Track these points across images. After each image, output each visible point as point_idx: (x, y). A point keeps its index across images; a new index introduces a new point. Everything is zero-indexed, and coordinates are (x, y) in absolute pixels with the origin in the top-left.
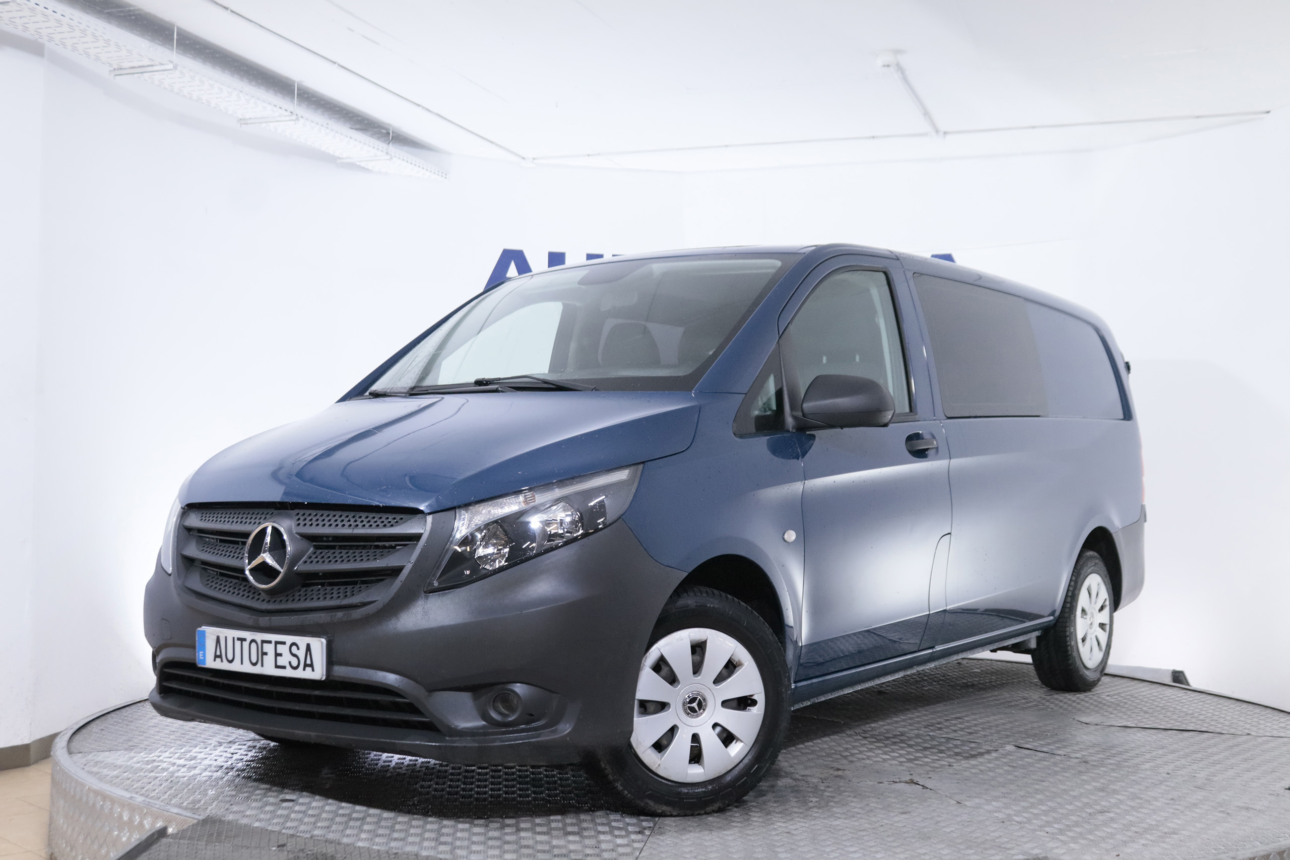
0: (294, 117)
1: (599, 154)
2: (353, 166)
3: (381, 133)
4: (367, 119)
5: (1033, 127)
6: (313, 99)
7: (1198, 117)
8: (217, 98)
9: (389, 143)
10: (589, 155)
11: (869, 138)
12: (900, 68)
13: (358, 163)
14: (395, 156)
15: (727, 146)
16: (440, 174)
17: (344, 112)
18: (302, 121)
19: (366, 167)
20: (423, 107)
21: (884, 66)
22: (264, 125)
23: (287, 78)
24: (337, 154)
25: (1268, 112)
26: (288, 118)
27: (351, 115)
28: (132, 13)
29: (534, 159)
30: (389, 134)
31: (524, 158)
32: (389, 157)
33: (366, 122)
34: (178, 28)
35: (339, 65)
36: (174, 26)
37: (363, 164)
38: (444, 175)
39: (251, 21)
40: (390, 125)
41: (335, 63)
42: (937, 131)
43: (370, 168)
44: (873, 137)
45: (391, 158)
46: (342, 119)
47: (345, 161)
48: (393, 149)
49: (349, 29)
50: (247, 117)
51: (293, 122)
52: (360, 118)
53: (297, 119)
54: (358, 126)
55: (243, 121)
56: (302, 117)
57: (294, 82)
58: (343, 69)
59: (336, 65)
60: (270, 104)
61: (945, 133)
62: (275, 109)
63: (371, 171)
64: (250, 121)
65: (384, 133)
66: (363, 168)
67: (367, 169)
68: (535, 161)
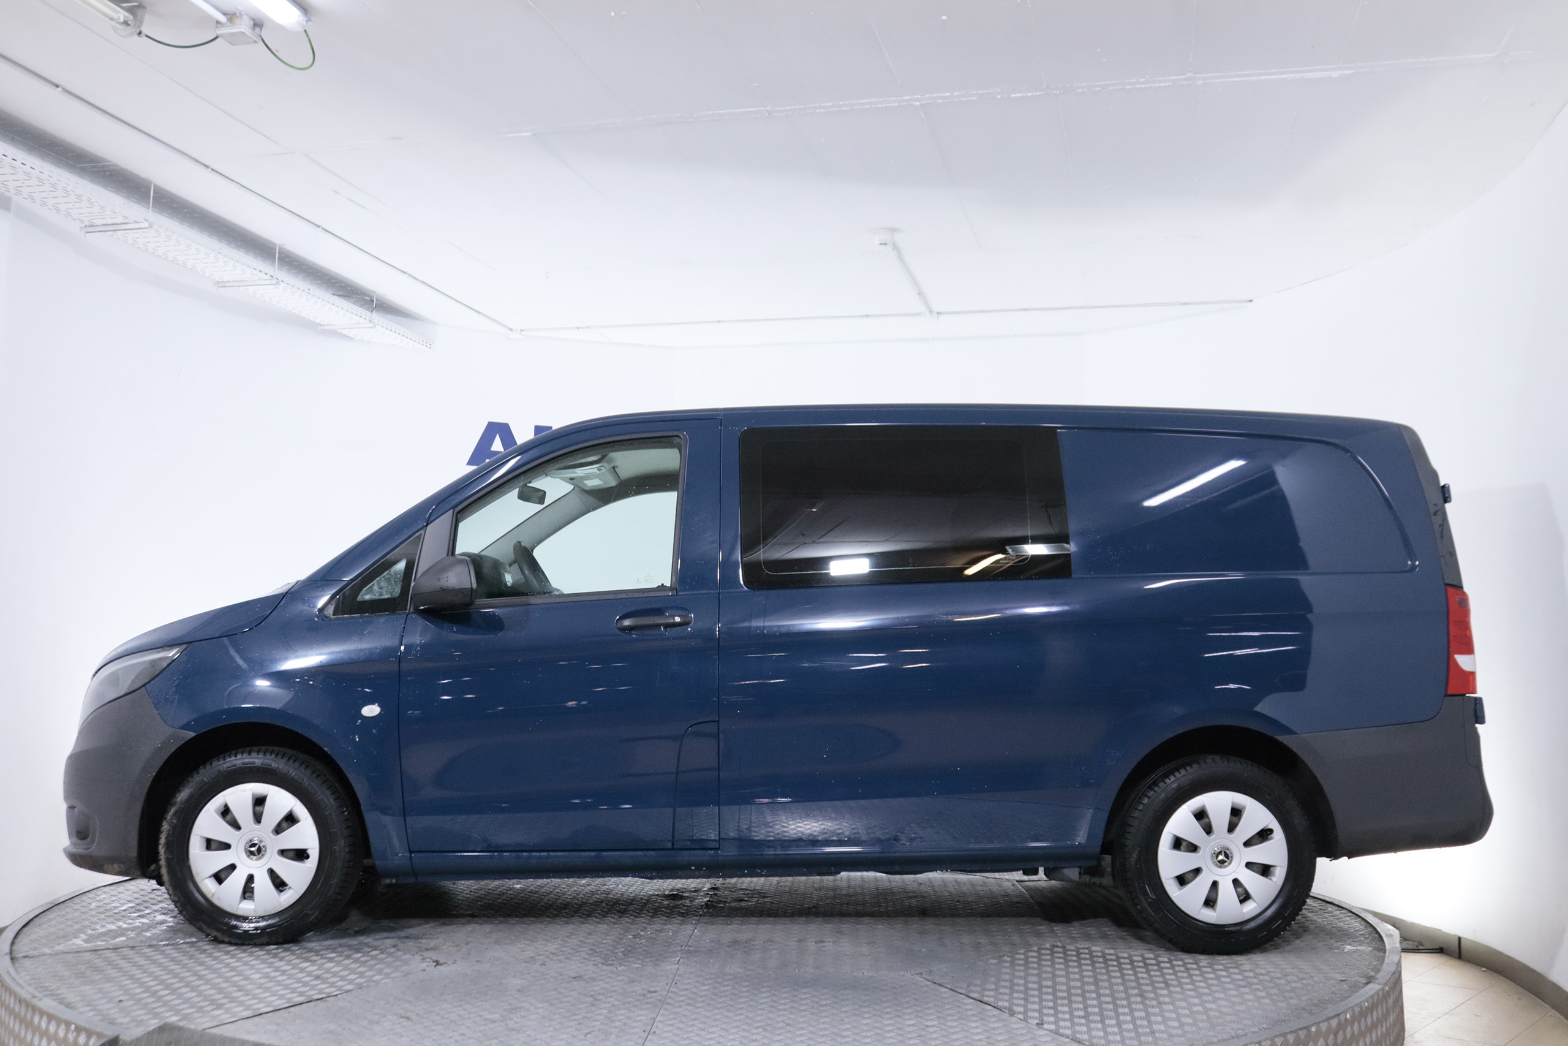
0: (274, 281)
1: (589, 327)
2: (334, 334)
3: (364, 300)
4: (351, 286)
5: (1026, 310)
6: (295, 263)
7: (1185, 304)
8: (194, 259)
9: (372, 311)
11: (863, 316)
12: (896, 248)
13: (339, 331)
14: (378, 325)
15: (719, 322)
16: (425, 343)
17: (327, 277)
18: (282, 285)
19: (348, 335)
20: (409, 274)
21: (881, 244)
22: (242, 288)
23: (268, 241)
24: (317, 321)
25: (1251, 301)
26: (267, 282)
27: (333, 281)
28: (106, 169)
29: (521, 330)
30: (373, 301)
31: (511, 330)
32: (371, 325)
33: (348, 288)
34: (155, 186)
35: (324, 229)
36: (151, 183)
37: (344, 332)
38: (429, 345)
39: (233, 181)
40: (374, 292)
41: (319, 226)
42: (931, 312)
43: (352, 336)
44: (867, 316)
45: (375, 326)
46: (324, 285)
47: (326, 328)
48: (376, 317)
49: (335, 191)
50: (225, 280)
51: (273, 286)
52: (342, 284)
53: (278, 283)
54: (340, 293)
55: (220, 284)
56: (282, 281)
57: (276, 245)
58: (327, 233)
59: (320, 229)
60: (249, 267)
61: (938, 313)
62: (255, 272)
63: (353, 339)
64: (227, 284)
65: (368, 300)
66: (345, 336)
67: (349, 337)
68: (523, 333)
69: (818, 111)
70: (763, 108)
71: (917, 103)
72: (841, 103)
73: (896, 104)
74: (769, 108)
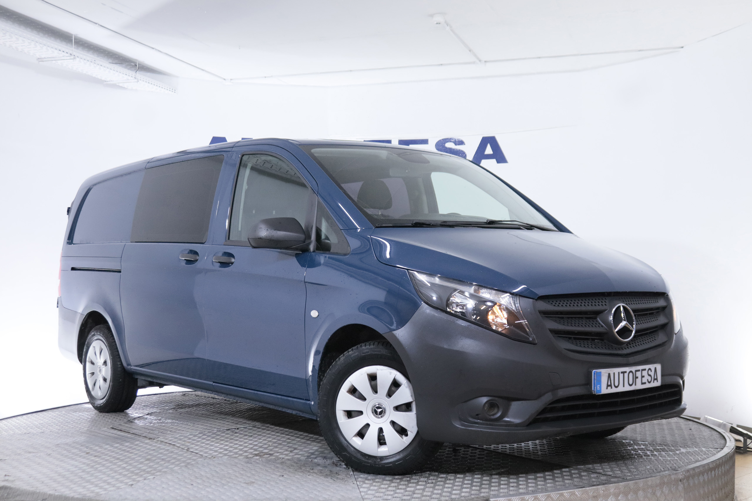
0: (72, 57)
1: (272, 76)
2: (114, 86)
3: (132, 65)
4: (122, 57)
6: (86, 45)
7: (640, 51)
8: (22, 46)
9: (136, 72)
10: (265, 77)
12: (448, 25)
13: (117, 84)
14: (140, 80)
16: (171, 90)
17: (107, 52)
18: (78, 59)
19: (123, 86)
20: (155, 49)
21: (437, 23)
22: (54, 62)
23: (67, 33)
24: (103, 79)
25: (682, 47)
26: (68, 58)
27: (111, 54)
29: (231, 79)
30: (136, 66)
31: (224, 79)
32: (136, 80)
33: (121, 58)
37: (121, 85)
38: (174, 91)
40: (137, 60)
41: (96, 24)
42: (480, 61)
43: (126, 87)
44: (441, 65)
45: (138, 81)
46: (106, 57)
47: (108, 83)
48: (140, 75)
49: (103, 4)
50: (43, 57)
51: (72, 60)
52: (117, 56)
53: (74, 58)
54: (116, 61)
55: (40, 59)
56: (78, 57)
57: (72, 35)
58: (102, 27)
59: (97, 25)
60: (56, 49)
61: (485, 62)
62: (60, 52)
63: (127, 88)
64: (45, 60)
66: (121, 87)
67: (124, 88)
68: (232, 81)
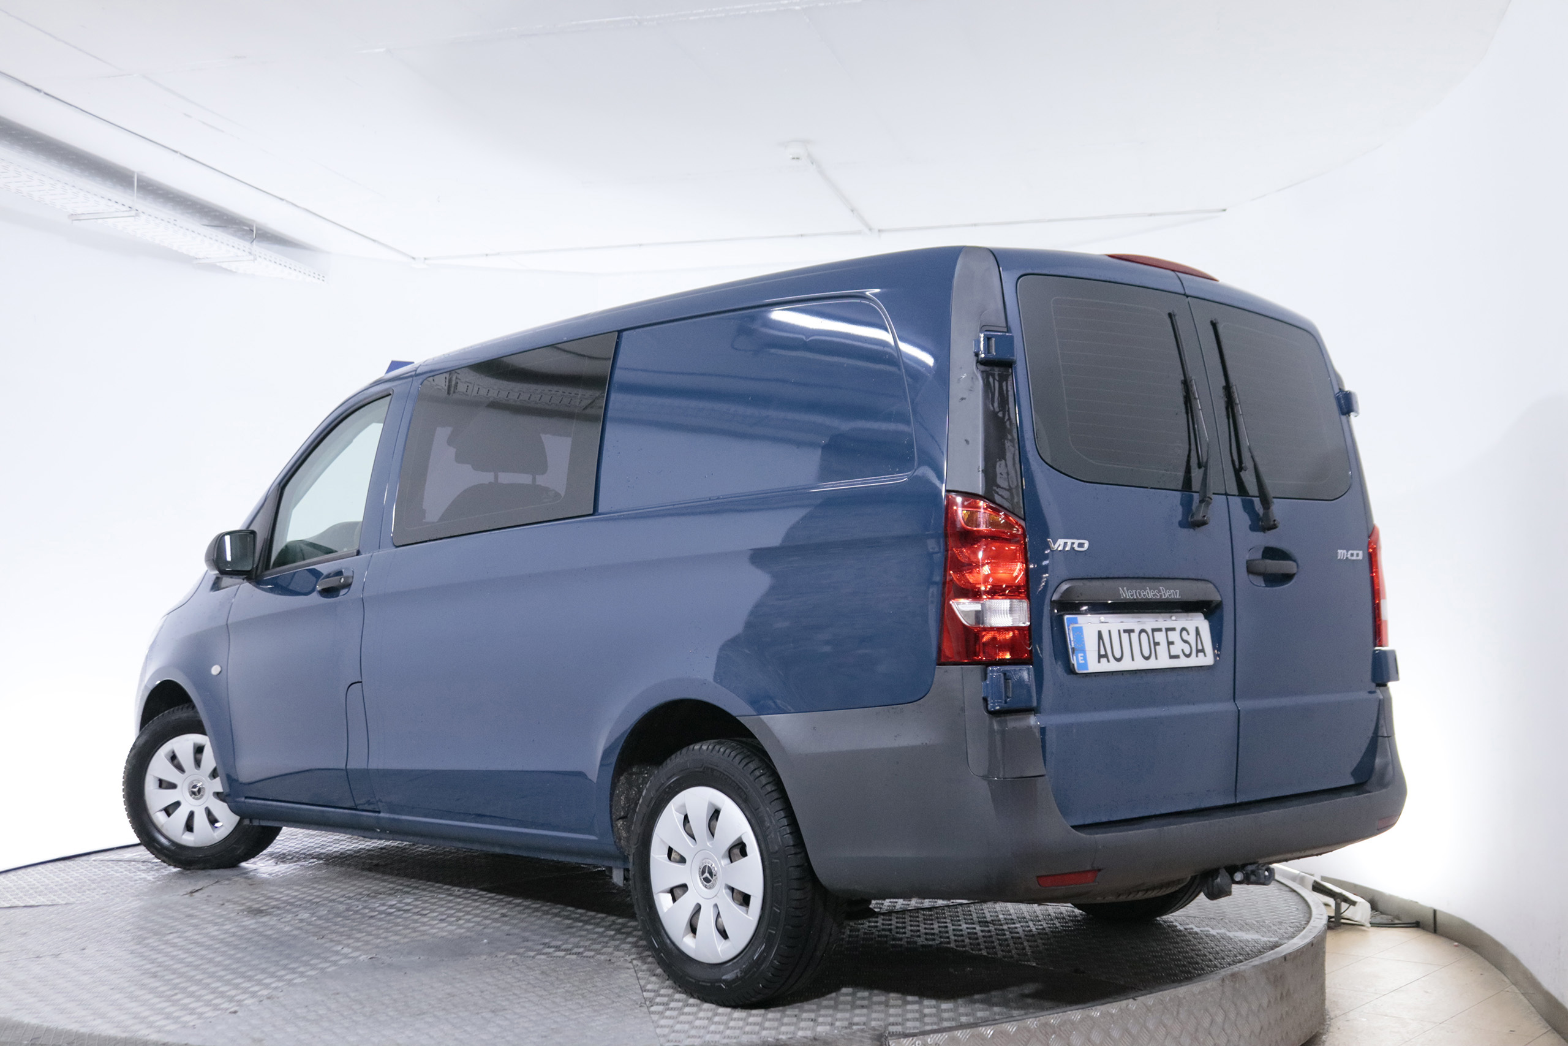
0: (133, 213)
1: (499, 254)
2: (213, 268)
3: (244, 230)
4: (227, 215)
5: (975, 225)
7: (1151, 215)
8: (39, 191)
9: (252, 242)
10: (487, 255)
12: (815, 161)
13: (218, 264)
14: (260, 257)
15: (640, 245)
16: (317, 276)
17: (199, 206)
18: (143, 217)
19: (228, 268)
20: (287, 202)
21: (795, 158)
22: (100, 221)
23: (123, 168)
24: (192, 254)
25: (1225, 210)
26: (126, 214)
27: (206, 210)
29: (425, 259)
30: (253, 231)
31: (414, 258)
32: (252, 257)
33: (225, 218)
35: (181, 154)
37: (224, 265)
38: (321, 277)
39: (71, 105)
40: (254, 221)
42: (870, 230)
43: (233, 270)
44: (802, 235)
45: (255, 259)
46: (197, 215)
47: (202, 261)
48: (258, 248)
49: (185, 115)
50: (79, 212)
51: (133, 218)
52: (218, 214)
53: (137, 215)
54: (216, 223)
55: (75, 217)
56: (143, 213)
57: (133, 172)
58: (187, 159)
60: (103, 197)
61: (879, 231)
62: (110, 203)
63: (236, 272)
64: (83, 217)
65: (246, 230)
66: (226, 270)
67: (231, 271)
68: (427, 261)
69: (692, 18)
70: (630, 17)
71: (797, 8)
72: (714, 9)
73: (775, 9)
74: (637, 17)
